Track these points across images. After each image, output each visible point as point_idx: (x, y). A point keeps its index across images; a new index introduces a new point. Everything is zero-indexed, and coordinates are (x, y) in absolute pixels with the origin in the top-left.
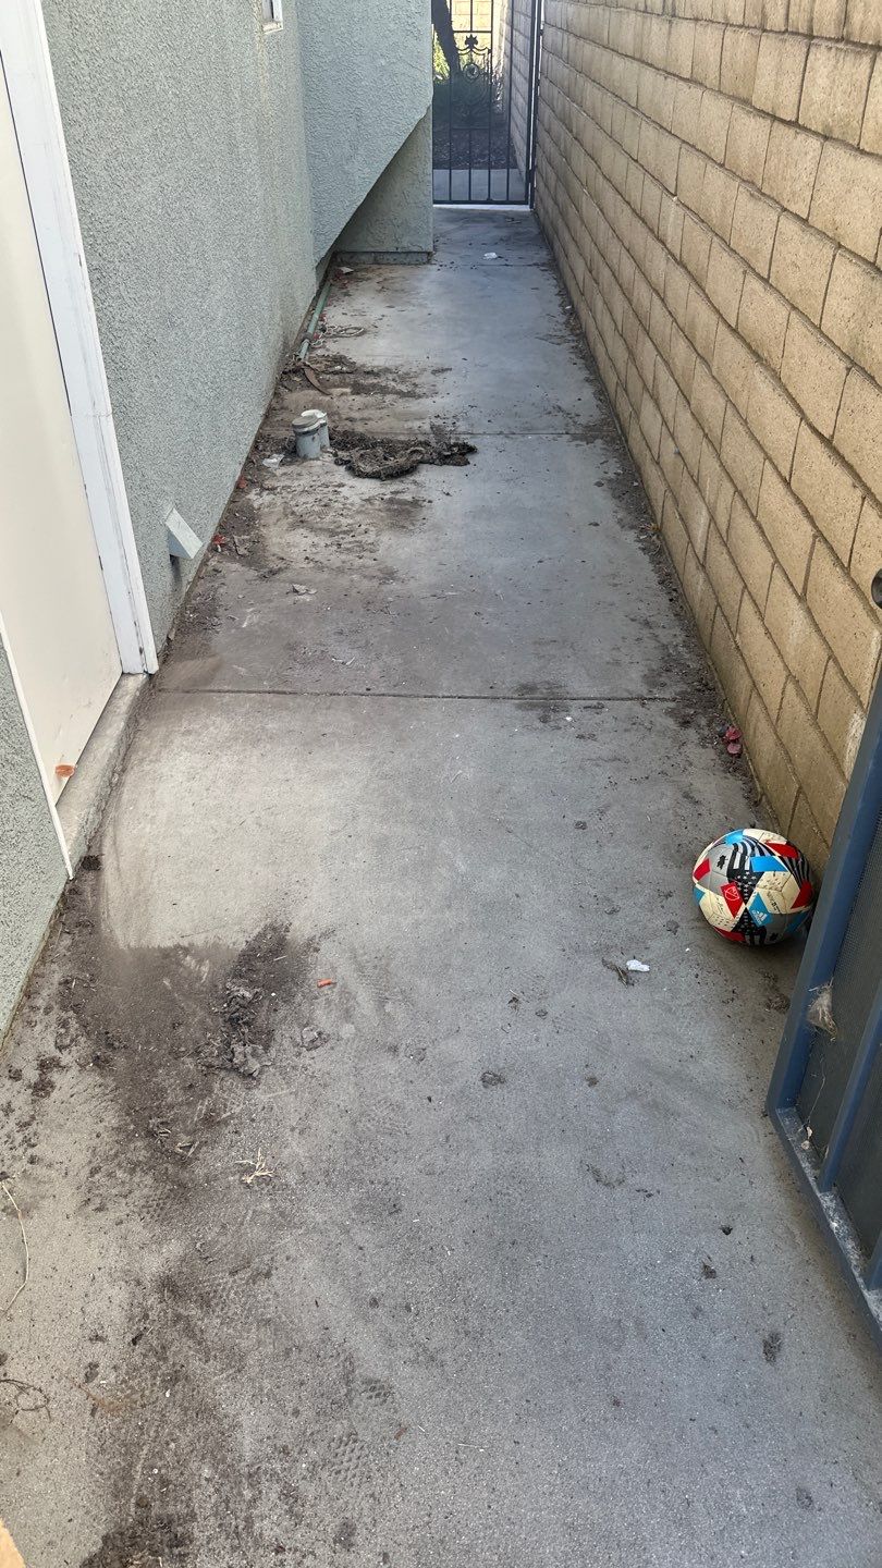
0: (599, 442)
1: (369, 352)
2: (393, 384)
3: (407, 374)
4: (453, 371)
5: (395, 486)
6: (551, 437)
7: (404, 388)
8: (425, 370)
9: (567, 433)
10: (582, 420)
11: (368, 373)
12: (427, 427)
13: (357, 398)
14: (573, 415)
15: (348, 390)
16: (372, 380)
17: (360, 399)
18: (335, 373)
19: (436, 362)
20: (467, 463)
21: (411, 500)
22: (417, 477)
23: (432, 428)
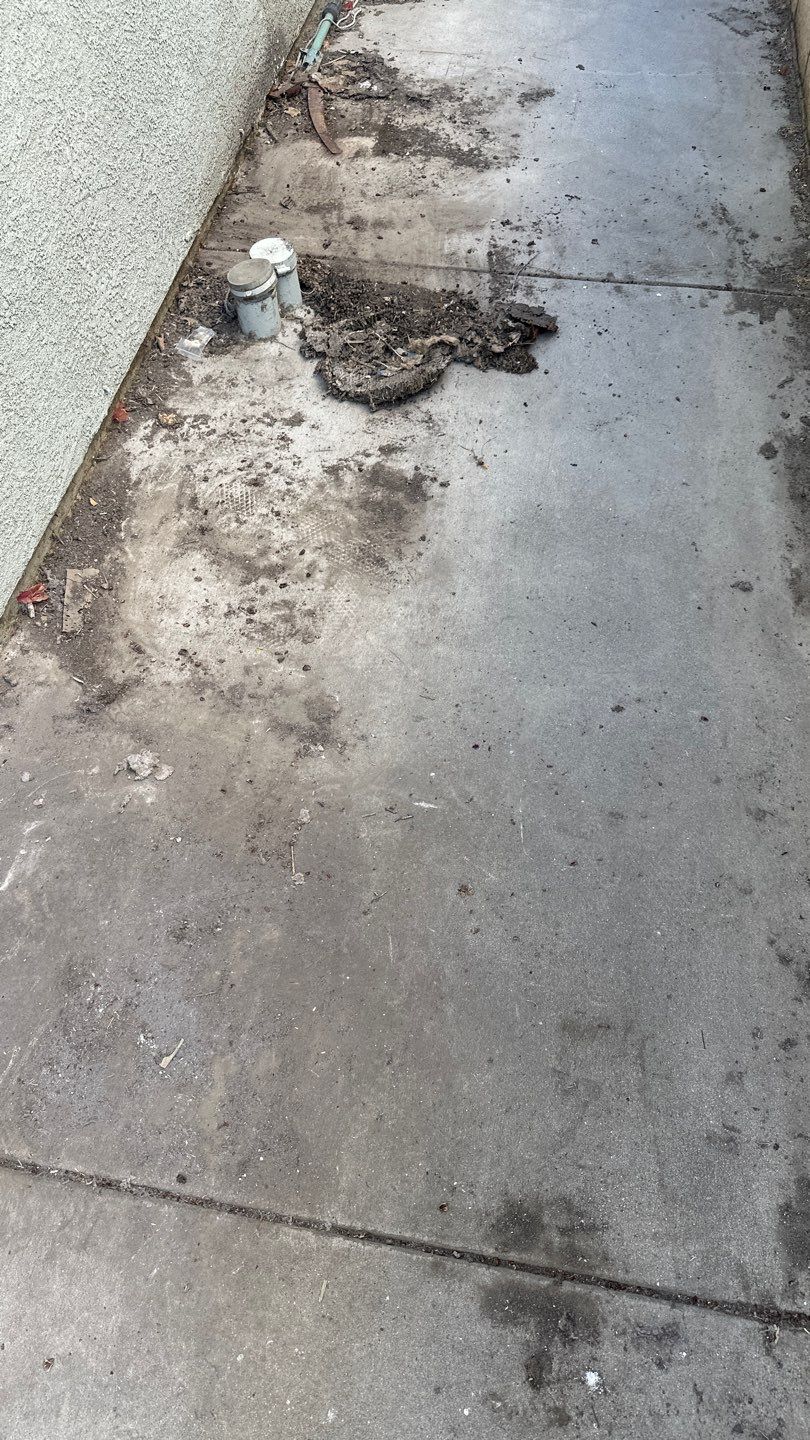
0: (783, 316)
1: (426, 43)
2: (448, 127)
3: (477, 103)
4: (555, 99)
5: (393, 428)
6: (697, 294)
7: (463, 140)
8: (508, 93)
9: (728, 288)
10: (760, 252)
11: (413, 99)
12: (482, 252)
13: (380, 163)
14: (745, 235)
15: (369, 143)
16: (415, 118)
17: (384, 168)
18: (358, 97)
19: (531, 72)
20: (532, 366)
21: (410, 475)
22: (436, 405)
23: (490, 254)
